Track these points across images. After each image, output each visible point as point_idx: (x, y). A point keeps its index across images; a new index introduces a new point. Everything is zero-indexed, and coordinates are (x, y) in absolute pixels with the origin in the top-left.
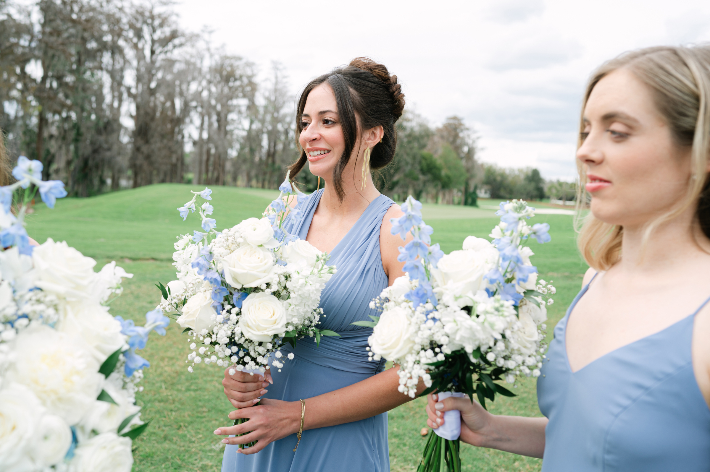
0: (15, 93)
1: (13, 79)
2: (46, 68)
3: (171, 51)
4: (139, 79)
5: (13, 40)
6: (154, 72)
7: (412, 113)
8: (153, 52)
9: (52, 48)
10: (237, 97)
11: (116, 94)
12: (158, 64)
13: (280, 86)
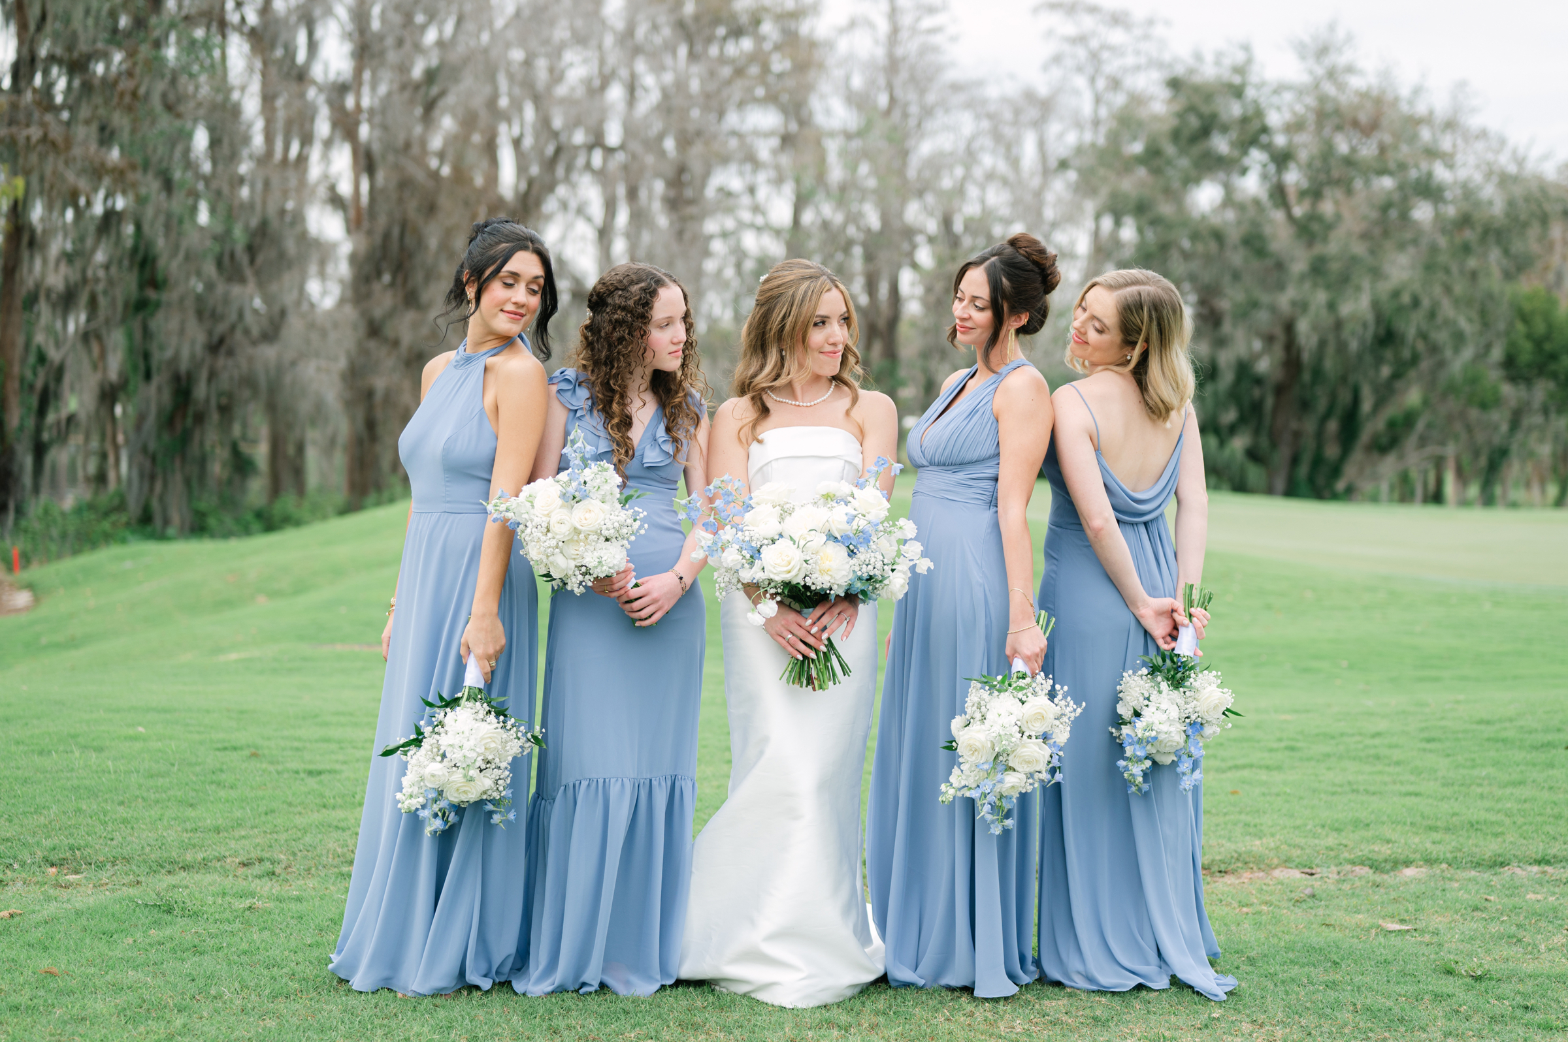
10: (743, 102)
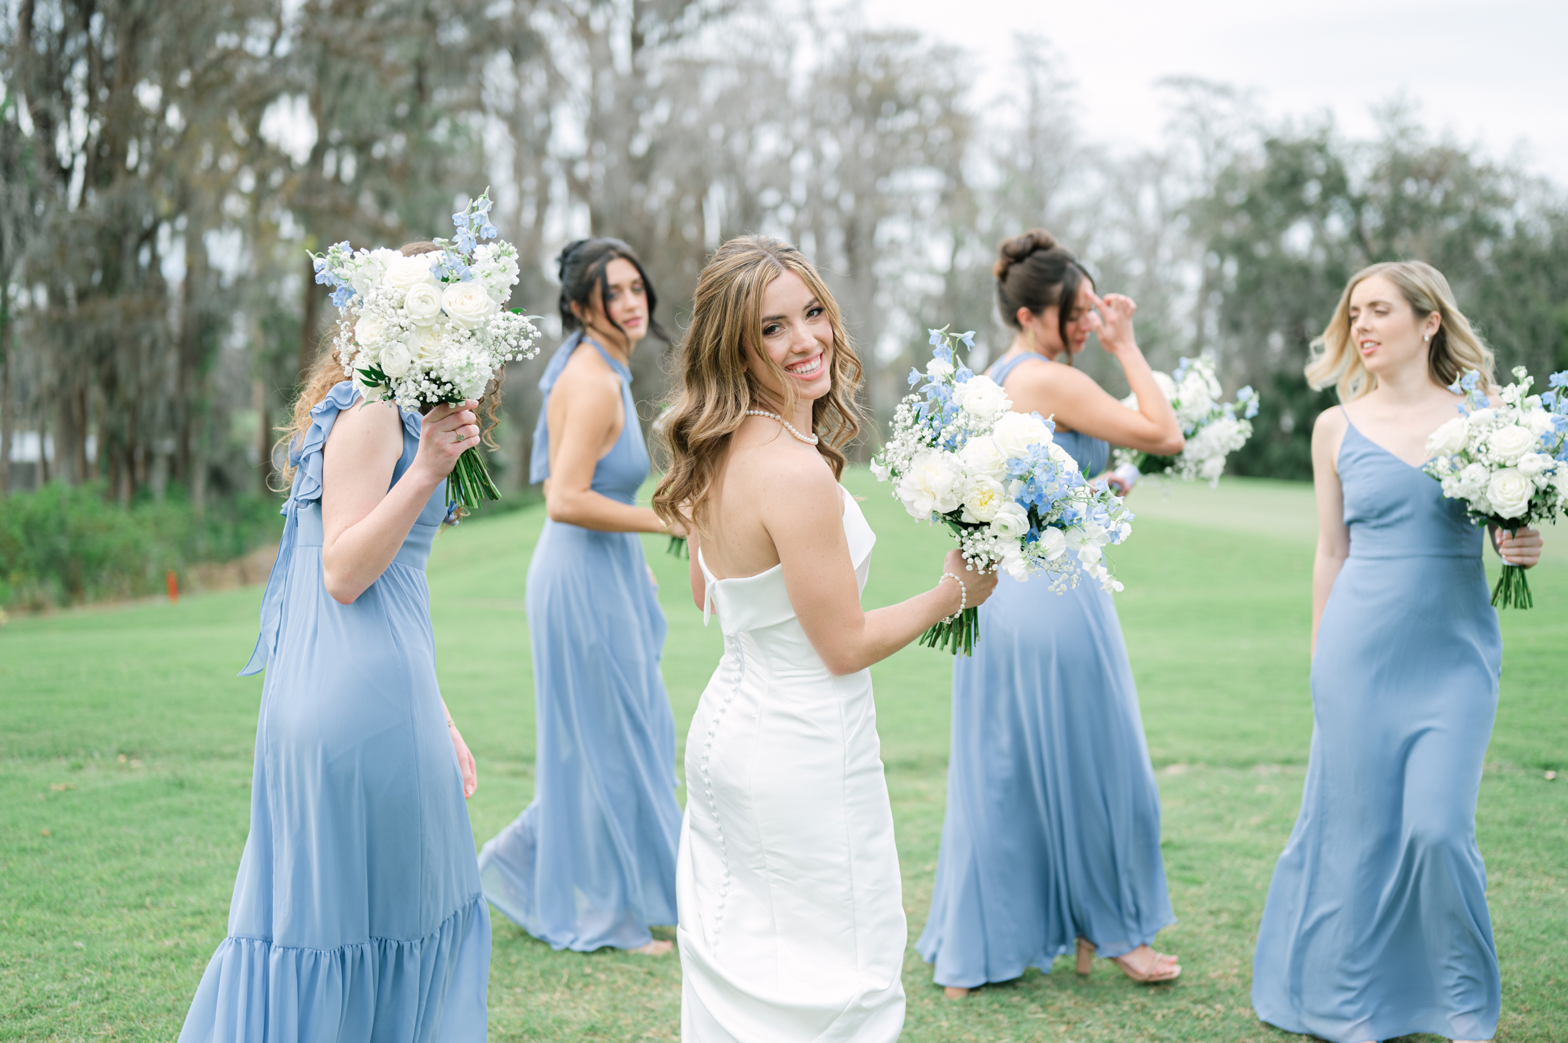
0: (234, 205)
1: (228, 162)
2: (323, 116)
3: (694, 33)
4: (596, 129)
5: (225, 40)
6: (641, 102)
7: (1514, 176)
8: (637, 41)
9: (341, 53)
10: (908, 164)
11: (530, 183)
12: (654, 78)
13: (1047, 118)
